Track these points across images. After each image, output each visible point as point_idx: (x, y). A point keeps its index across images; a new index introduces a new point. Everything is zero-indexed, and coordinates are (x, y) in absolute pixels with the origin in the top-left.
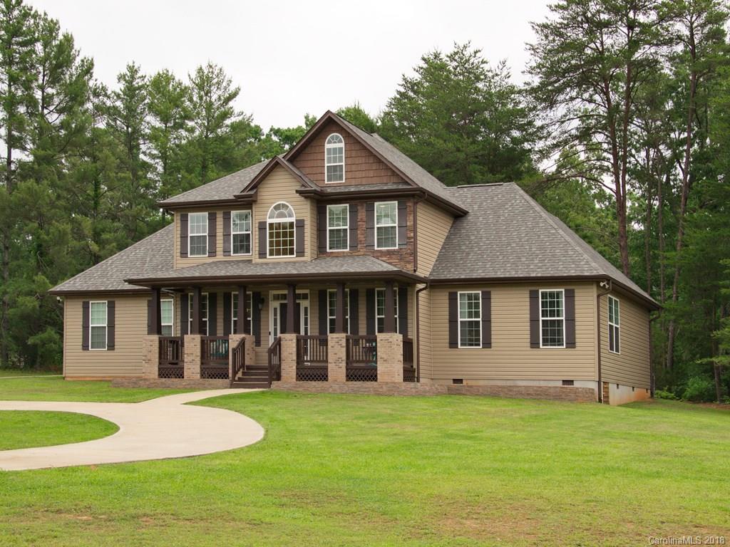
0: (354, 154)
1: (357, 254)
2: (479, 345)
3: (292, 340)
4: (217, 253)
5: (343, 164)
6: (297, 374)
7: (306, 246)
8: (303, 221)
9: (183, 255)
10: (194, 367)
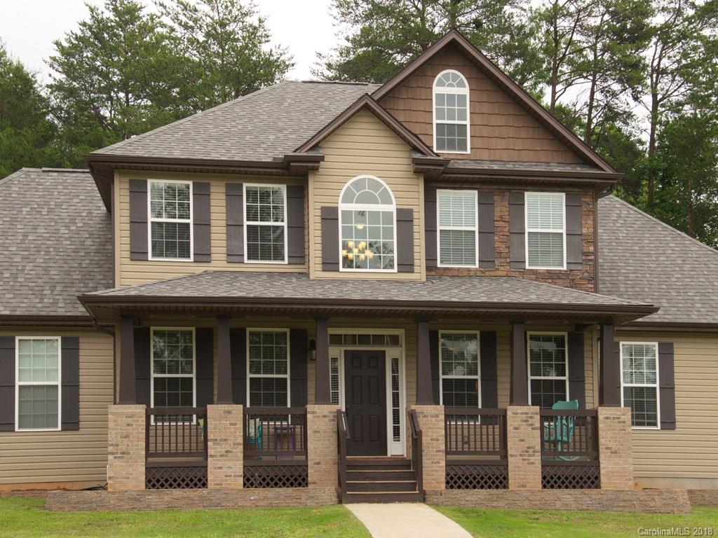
0: (486, 108)
1: (492, 274)
2: (655, 424)
3: (437, 416)
4: (213, 257)
5: (468, 122)
6: (447, 475)
7: (416, 256)
8: (411, 211)
9: (137, 256)
10: (230, 464)
